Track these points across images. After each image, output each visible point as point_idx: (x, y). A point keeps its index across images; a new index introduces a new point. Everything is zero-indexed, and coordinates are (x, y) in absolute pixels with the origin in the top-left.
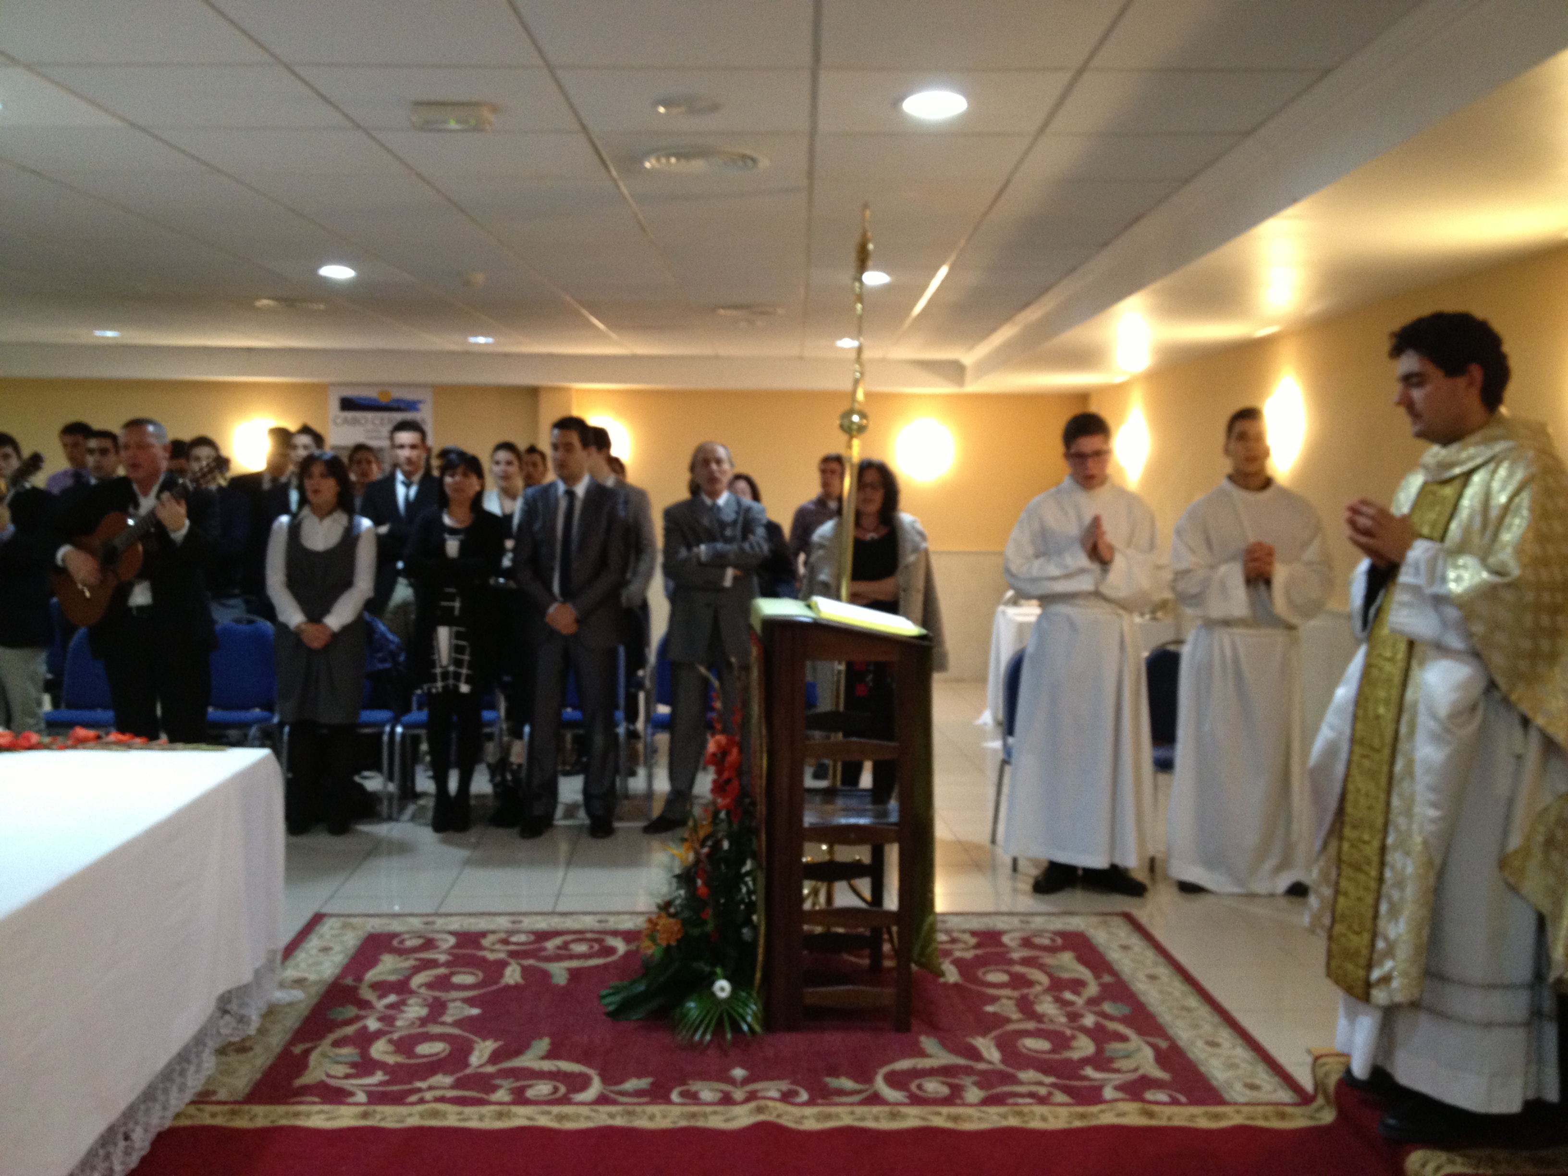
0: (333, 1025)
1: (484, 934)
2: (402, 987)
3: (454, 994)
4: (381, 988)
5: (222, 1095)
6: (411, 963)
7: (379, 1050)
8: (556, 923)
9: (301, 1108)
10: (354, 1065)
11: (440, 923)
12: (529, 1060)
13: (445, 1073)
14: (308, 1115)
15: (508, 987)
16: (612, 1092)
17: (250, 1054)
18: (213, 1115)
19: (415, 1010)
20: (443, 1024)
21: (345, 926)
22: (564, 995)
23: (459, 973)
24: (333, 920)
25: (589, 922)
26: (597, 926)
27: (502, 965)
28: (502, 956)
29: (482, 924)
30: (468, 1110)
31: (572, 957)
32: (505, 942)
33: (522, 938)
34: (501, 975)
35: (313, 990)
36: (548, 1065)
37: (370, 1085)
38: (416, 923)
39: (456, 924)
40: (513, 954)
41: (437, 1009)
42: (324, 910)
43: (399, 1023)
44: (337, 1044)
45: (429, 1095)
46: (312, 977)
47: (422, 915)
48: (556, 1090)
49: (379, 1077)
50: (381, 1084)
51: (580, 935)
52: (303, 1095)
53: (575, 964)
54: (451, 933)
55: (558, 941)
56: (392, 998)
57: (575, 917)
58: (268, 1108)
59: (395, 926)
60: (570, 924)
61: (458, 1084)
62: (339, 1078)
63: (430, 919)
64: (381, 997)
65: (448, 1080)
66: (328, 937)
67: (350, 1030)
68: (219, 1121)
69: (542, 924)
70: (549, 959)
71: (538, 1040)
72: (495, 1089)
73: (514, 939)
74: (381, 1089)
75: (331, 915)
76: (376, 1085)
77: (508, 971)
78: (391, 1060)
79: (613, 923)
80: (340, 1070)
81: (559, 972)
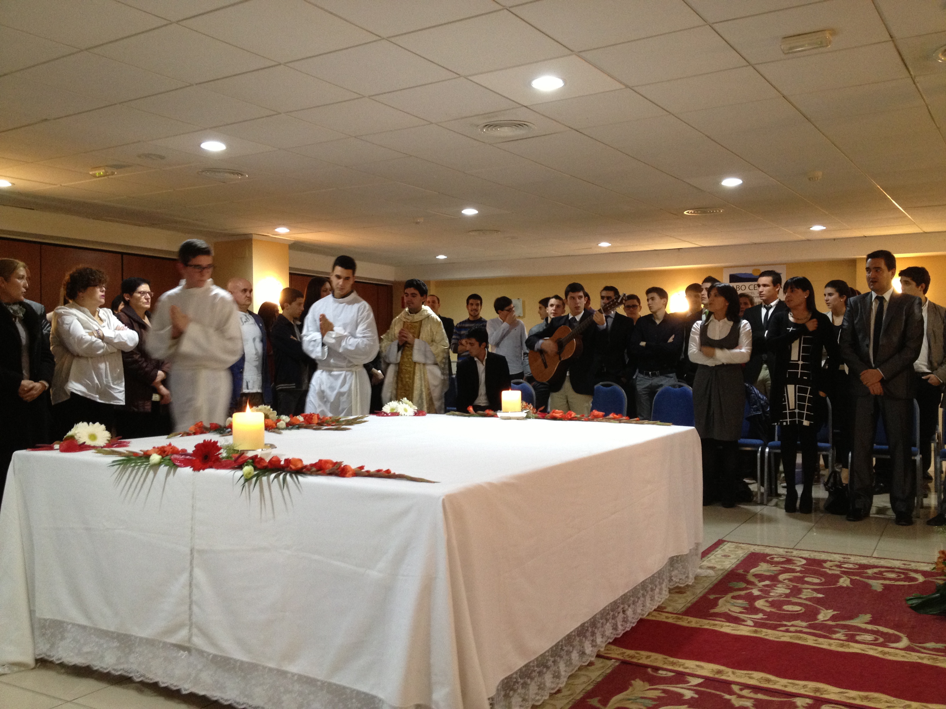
0: (731, 590)
1: (825, 561)
2: (774, 578)
3: (806, 586)
4: (761, 577)
5: (669, 609)
6: (778, 568)
7: (760, 604)
8: (872, 562)
9: (717, 622)
10: (745, 608)
11: (795, 553)
12: (857, 622)
13: (802, 620)
14: (722, 626)
15: (841, 587)
16: (917, 646)
17: (685, 595)
18: (667, 618)
19: (781, 590)
20: (800, 598)
21: (736, 547)
22: (880, 596)
23: (807, 577)
24: (729, 544)
25: (897, 564)
26: (903, 566)
27: (838, 577)
28: (838, 573)
29: (823, 557)
30: (821, 640)
31: (885, 579)
32: (839, 566)
33: (851, 566)
34: (838, 582)
35: (720, 573)
36: (870, 627)
37: (755, 619)
38: (781, 551)
39: (806, 555)
40: (844, 573)
41: (796, 592)
42: (724, 539)
43: (771, 594)
44: (733, 597)
45: (792, 629)
46: (718, 567)
47: (784, 548)
48: (876, 639)
49: (760, 616)
50: (762, 619)
51: (891, 569)
52: (717, 617)
53: (887, 582)
54: (805, 558)
55: (875, 570)
56: (767, 582)
57: (886, 560)
58: (698, 619)
59: (768, 551)
60: (882, 563)
61: (810, 627)
62: (736, 613)
63: (789, 550)
64: (760, 581)
65: (804, 624)
66: (727, 551)
67: (743, 593)
68: (670, 621)
69: (864, 561)
70: (869, 578)
71: (863, 615)
72: (835, 632)
73: (845, 566)
74: (763, 621)
75: (728, 542)
76: (758, 619)
77: (841, 580)
78: (768, 610)
79: (913, 566)
80: (738, 610)
81: (877, 585)
